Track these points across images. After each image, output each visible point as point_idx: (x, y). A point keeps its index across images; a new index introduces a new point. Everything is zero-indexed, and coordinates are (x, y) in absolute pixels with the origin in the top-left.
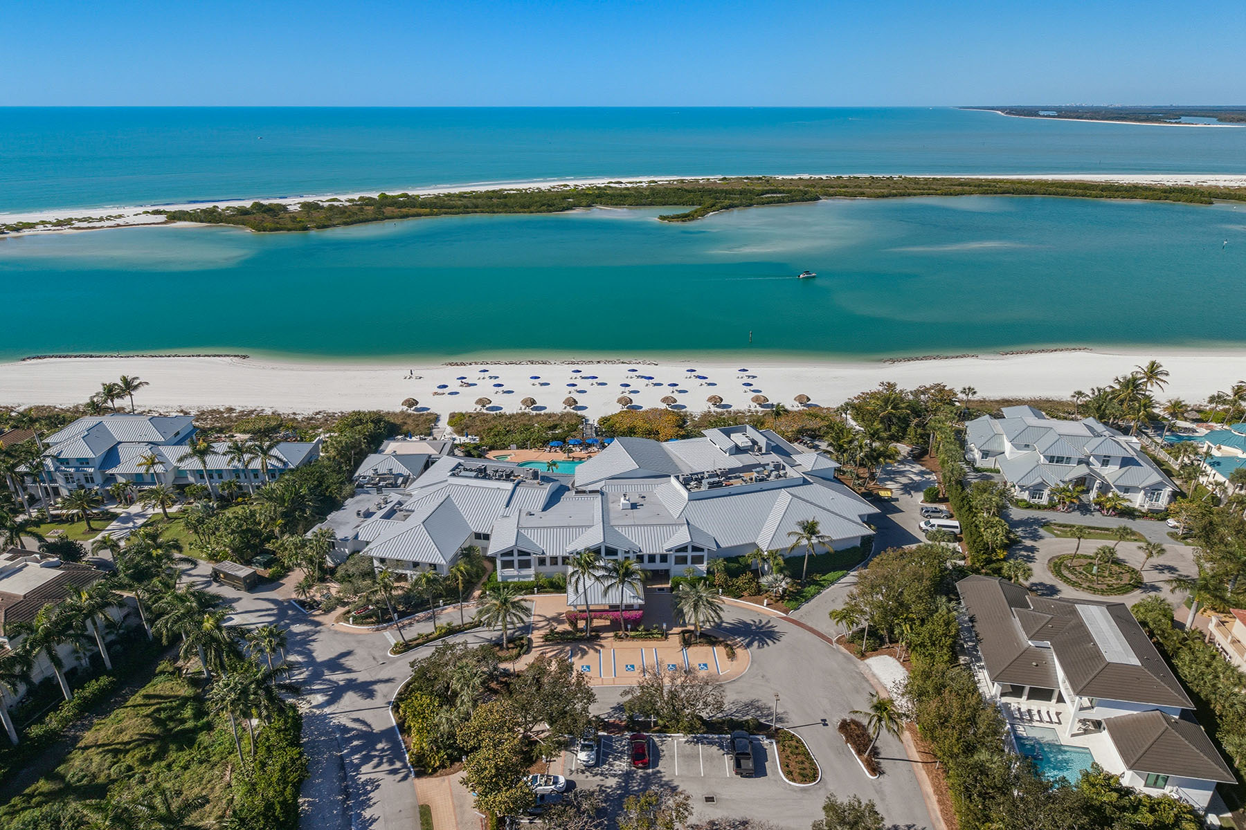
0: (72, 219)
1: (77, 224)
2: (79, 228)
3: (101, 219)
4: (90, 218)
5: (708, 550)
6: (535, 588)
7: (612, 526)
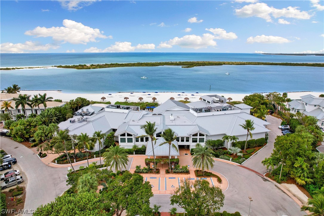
5: (206, 135)
6: (134, 152)
7: (166, 125)
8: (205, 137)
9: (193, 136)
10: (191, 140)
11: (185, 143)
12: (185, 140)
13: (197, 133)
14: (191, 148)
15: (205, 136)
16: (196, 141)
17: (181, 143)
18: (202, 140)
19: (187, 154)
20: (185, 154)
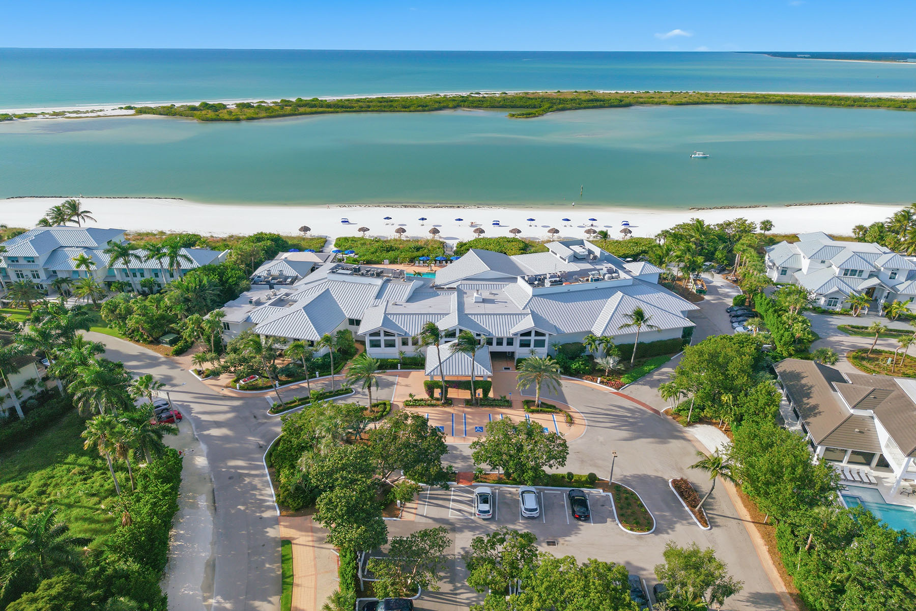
0: (65, 112)
1: (68, 115)
2: (69, 117)
3: (87, 112)
4: (79, 111)
5: (550, 335)
6: (399, 365)
7: (466, 314)
8: (546, 338)
9: (522, 335)
10: (517, 343)
11: (504, 348)
12: (505, 342)
13: (531, 332)
14: (517, 356)
15: (547, 336)
16: (529, 345)
17: (495, 348)
18: (540, 344)
19: (509, 369)
20: (505, 369)
